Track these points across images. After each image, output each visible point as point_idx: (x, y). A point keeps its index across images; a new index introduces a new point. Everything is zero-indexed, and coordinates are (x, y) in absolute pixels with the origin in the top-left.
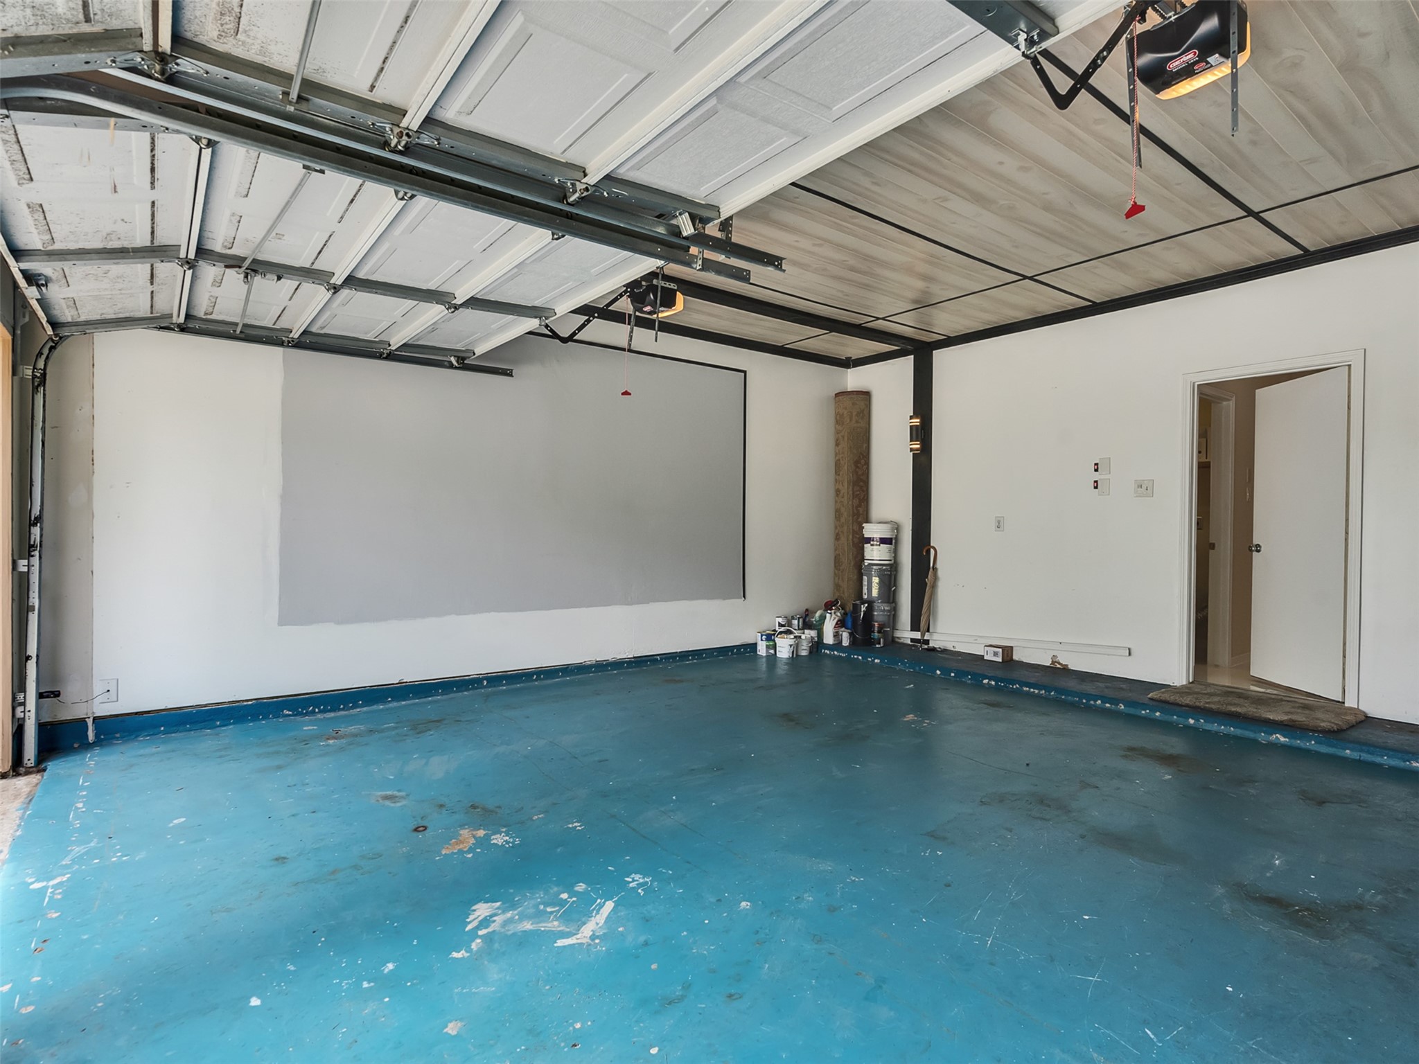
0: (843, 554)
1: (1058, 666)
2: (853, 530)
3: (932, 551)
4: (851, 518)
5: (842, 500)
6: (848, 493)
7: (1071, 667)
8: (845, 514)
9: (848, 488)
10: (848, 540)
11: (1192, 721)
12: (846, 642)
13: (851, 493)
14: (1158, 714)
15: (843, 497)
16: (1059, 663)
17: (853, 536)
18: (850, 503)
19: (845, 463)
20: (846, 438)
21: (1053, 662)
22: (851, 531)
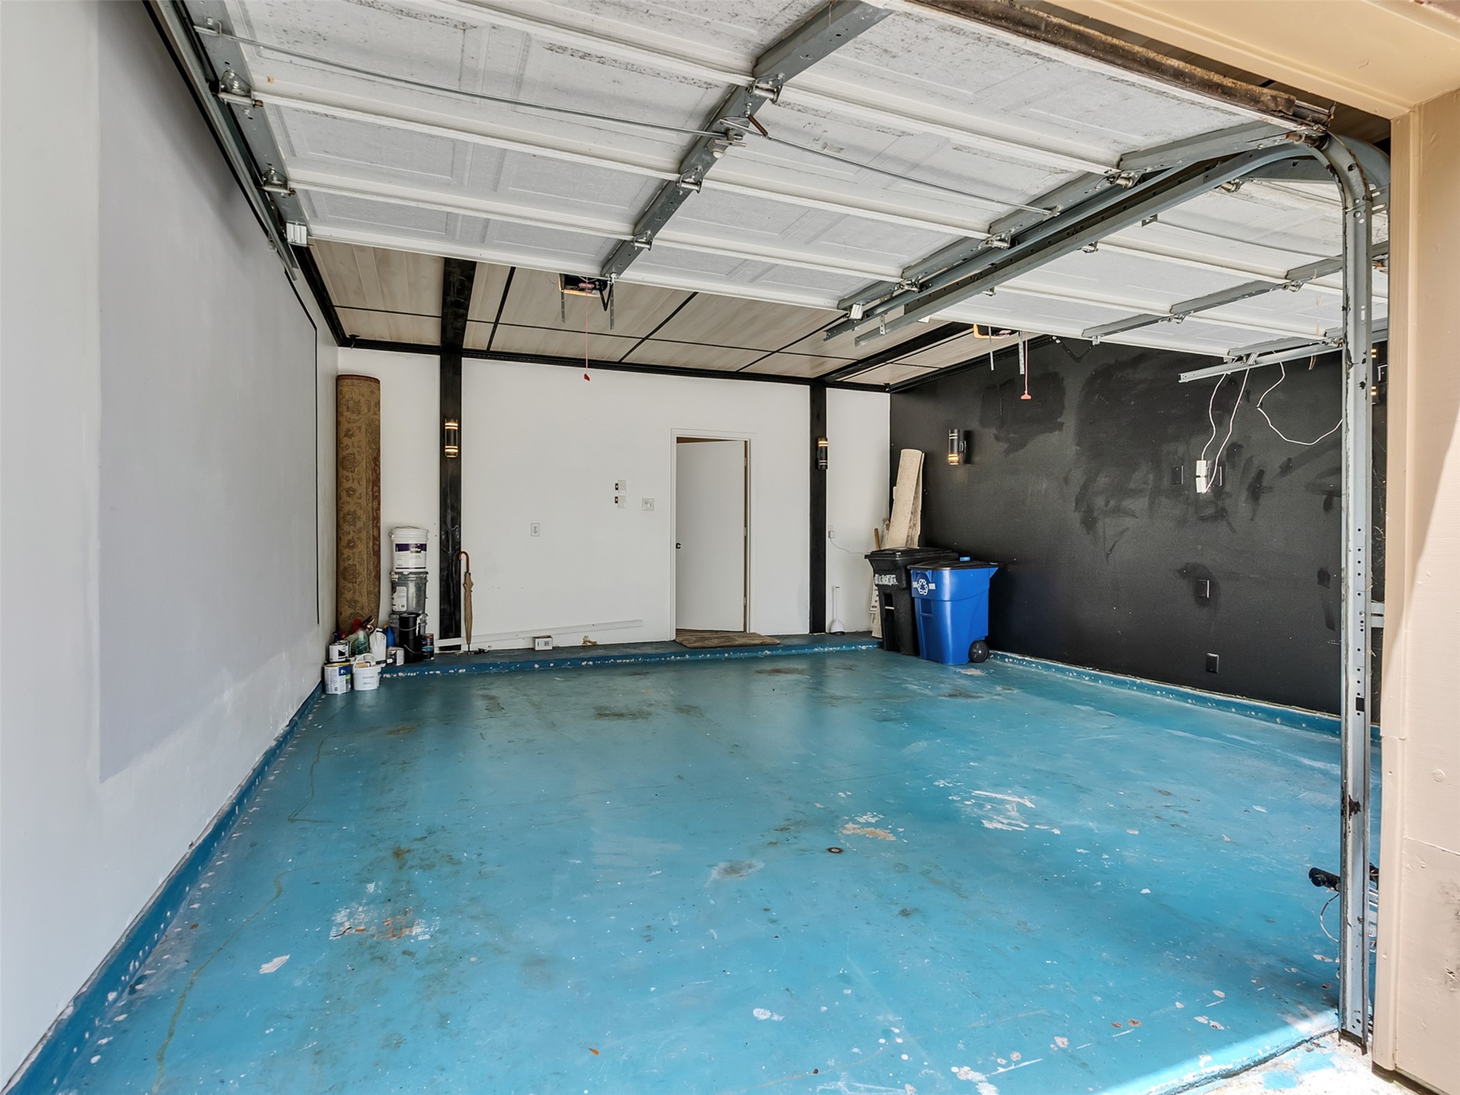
0: (361, 565)
1: (589, 644)
2: (373, 536)
3: (463, 557)
4: (371, 522)
5: (359, 501)
6: (367, 494)
7: (598, 643)
8: (364, 518)
9: (367, 488)
10: (367, 548)
11: (726, 655)
12: (400, 662)
13: (371, 493)
14: (708, 655)
15: (360, 498)
16: (589, 642)
17: (373, 542)
18: (370, 505)
19: (363, 459)
20: (363, 430)
21: (585, 642)
22: (371, 537)
